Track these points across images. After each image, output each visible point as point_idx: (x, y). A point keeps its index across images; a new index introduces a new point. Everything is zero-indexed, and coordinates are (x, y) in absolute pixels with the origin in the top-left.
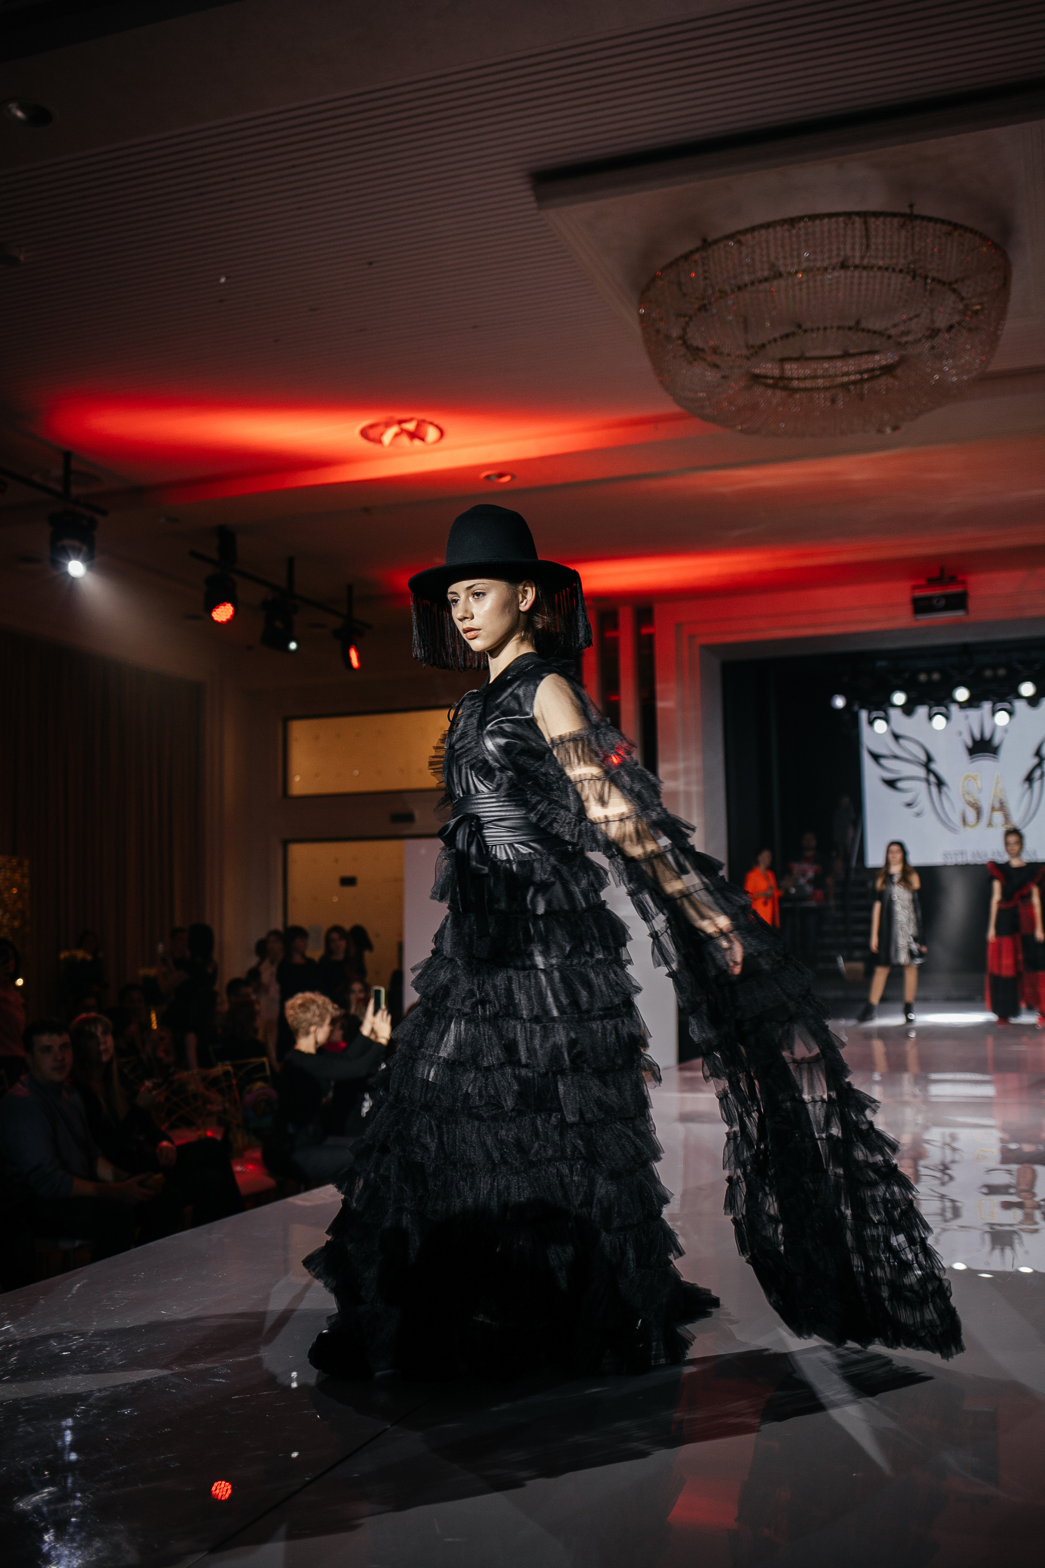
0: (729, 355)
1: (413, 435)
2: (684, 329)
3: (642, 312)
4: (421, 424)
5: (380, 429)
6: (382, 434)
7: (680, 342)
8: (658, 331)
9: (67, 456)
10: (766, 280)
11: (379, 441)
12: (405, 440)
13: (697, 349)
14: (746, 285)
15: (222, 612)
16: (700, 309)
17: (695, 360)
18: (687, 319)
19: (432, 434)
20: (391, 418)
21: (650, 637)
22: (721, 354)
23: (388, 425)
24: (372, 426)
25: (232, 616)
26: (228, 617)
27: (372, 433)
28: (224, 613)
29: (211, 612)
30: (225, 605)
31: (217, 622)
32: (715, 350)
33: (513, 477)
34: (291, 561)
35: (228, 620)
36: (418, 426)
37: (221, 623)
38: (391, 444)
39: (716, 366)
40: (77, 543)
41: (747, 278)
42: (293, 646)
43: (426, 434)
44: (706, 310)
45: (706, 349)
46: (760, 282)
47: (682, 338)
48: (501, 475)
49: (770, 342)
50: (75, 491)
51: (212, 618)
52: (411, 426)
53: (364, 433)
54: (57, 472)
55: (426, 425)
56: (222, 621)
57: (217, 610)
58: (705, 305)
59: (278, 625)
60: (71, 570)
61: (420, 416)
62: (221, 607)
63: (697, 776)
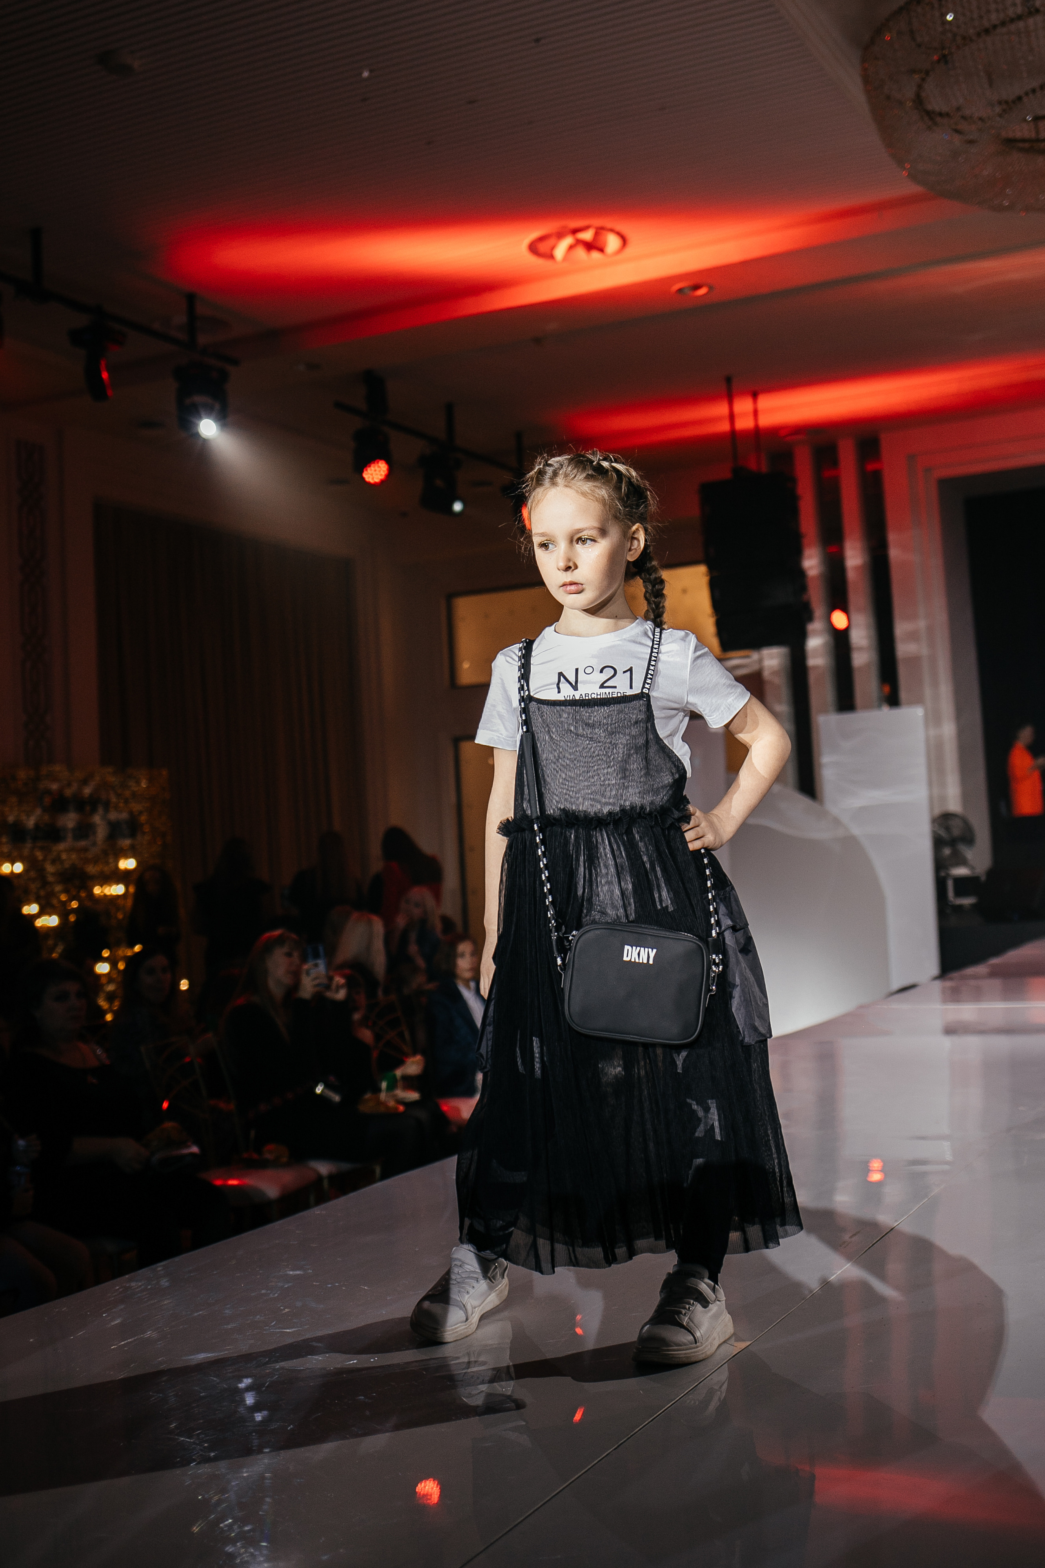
1: (590, 246)
2: (919, 88)
3: (866, 71)
4: (600, 231)
5: (551, 242)
6: (553, 248)
7: (914, 105)
8: (886, 95)
9: (191, 298)
10: (1019, 18)
11: (551, 257)
12: (581, 252)
13: (937, 112)
14: (995, 27)
15: (375, 471)
16: (939, 61)
17: (934, 126)
18: (923, 75)
19: (612, 242)
20: (566, 226)
21: (878, 474)
23: (560, 235)
24: (541, 239)
25: (387, 476)
26: (382, 477)
27: (543, 247)
28: (377, 472)
29: (363, 472)
30: (378, 463)
31: (369, 483)
32: (960, 113)
33: (711, 288)
34: (449, 409)
35: (382, 481)
36: (596, 234)
37: (375, 484)
38: (566, 258)
39: (959, 131)
40: (208, 400)
41: (994, 18)
42: (458, 507)
43: (605, 244)
44: (946, 62)
45: (948, 112)
46: (1012, 20)
47: (915, 99)
48: (697, 287)
49: (1027, 94)
50: (203, 339)
51: (364, 479)
52: (587, 236)
53: (533, 248)
54: (181, 319)
55: (604, 232)
56: (375, 482)
57: (369, 469)
58: (944, 56)
59: (439, 483)
60: (202, 431)
61: (598, 222)
62: (372, 465)
63: (942, 637)
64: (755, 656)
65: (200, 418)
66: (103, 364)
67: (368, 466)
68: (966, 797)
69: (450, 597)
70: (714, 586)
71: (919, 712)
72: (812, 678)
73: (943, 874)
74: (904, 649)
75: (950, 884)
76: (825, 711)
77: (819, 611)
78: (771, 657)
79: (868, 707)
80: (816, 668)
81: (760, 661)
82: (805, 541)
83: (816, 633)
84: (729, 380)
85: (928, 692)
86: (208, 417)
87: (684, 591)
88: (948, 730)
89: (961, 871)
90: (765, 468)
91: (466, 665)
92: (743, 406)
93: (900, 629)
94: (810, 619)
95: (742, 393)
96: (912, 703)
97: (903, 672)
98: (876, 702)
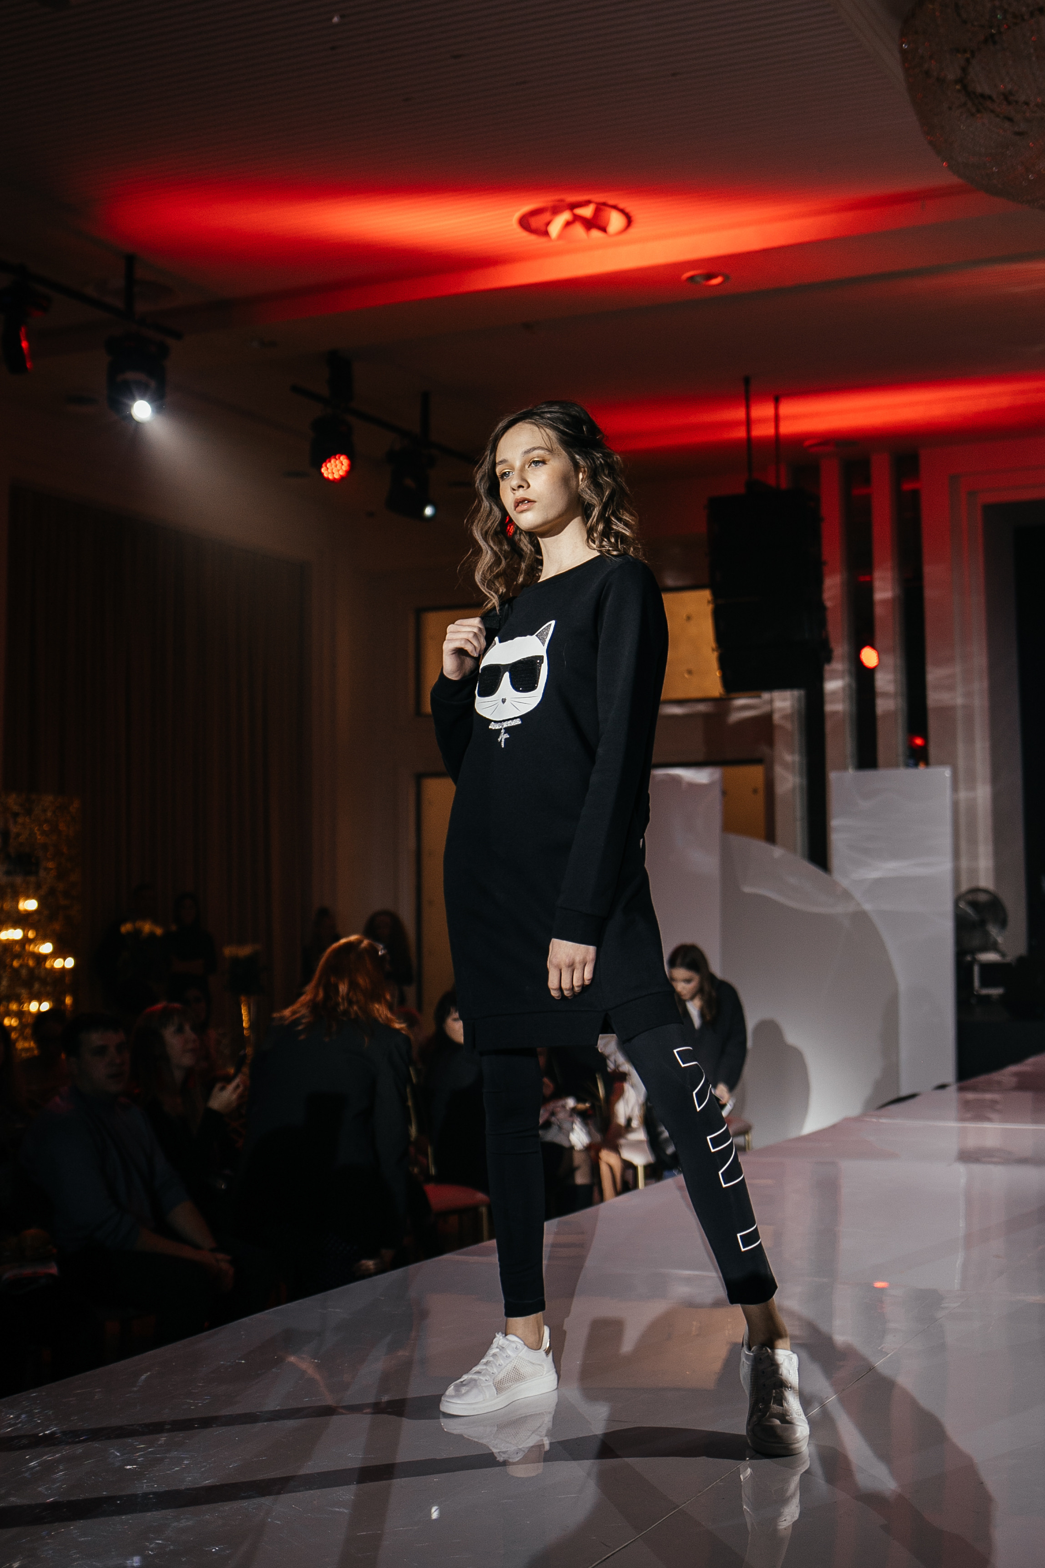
0: (1027, 103)
1: (590, 224)
2: (964, 70)
3: (905, 45)
4: (600, 208)
5: (546, 216)
6: (548, 224)
7: (958, 87)
8: (927, 73)
9: (130, 260)
11: (546, 233)
12: (578, 230)
13: (982, 96)
15: (335, 466)
16: (985, 41)
17: (978, 111)
18: (968, 55)
19: (616, 221)
20: (562, 201)
21: (915, 495)
22: (1017, 102)
23: (556, 210)
24: (535, 213)
25: (348, 472)
26: (343, 473)
27: (536, 222)
28: (338, 467)
29: (321, 467)
30: (339, 458)
31: (328, 479)
32: (1007, 97)
33: (726, 278)
34: (425, 397)
35: (342, 477)
36: (598, 211)
37: (335, 481)
38: (560, 236)
39: (1010, 120)
42: (429, 511)
43: (608, 223)
44: (995, 43)
45: (994, 97)
47: (960, 81)
48: (711, 276)
50: (141, 307)
51: (322, 474)
52: (587, 212)
53: (524, 222)
54: (117, 283)
55: (608, 209)
56: (335, 478)
57: (328, 465)
58: (992, 35)
59: (409, 482)
60: (136, 413)
61: (600, 197)
62: (333, 461)
63: (980, 686)
64: (766, 696)
65: (134, 399)
66: (23, 332)
67: (327, 459)
68: (999, 871)
70: (718, 616)
71: (947, 772)
72: (829, 725)
73: (969, 958)
74: (935, 698)
75: (976, 969)
76: (842, 767)
77: (840, 649)
78: (784, 700)
79: (892, 765)
80: (835, 713)
81: (771, 701)
82: (827, 568)
83: (835, 676)
84: (747, 381)
85: (961, 748)
86: (142, 398)
87: (689, 618)
88: (983, 793)
89: (990, 957)
90: (785, 483)
92: (762, 411)
93: (933, 675)
94: (829, 659)
95: (763, 397)
96: (942, 763)
97: (933, 724)
98: (901, 759)
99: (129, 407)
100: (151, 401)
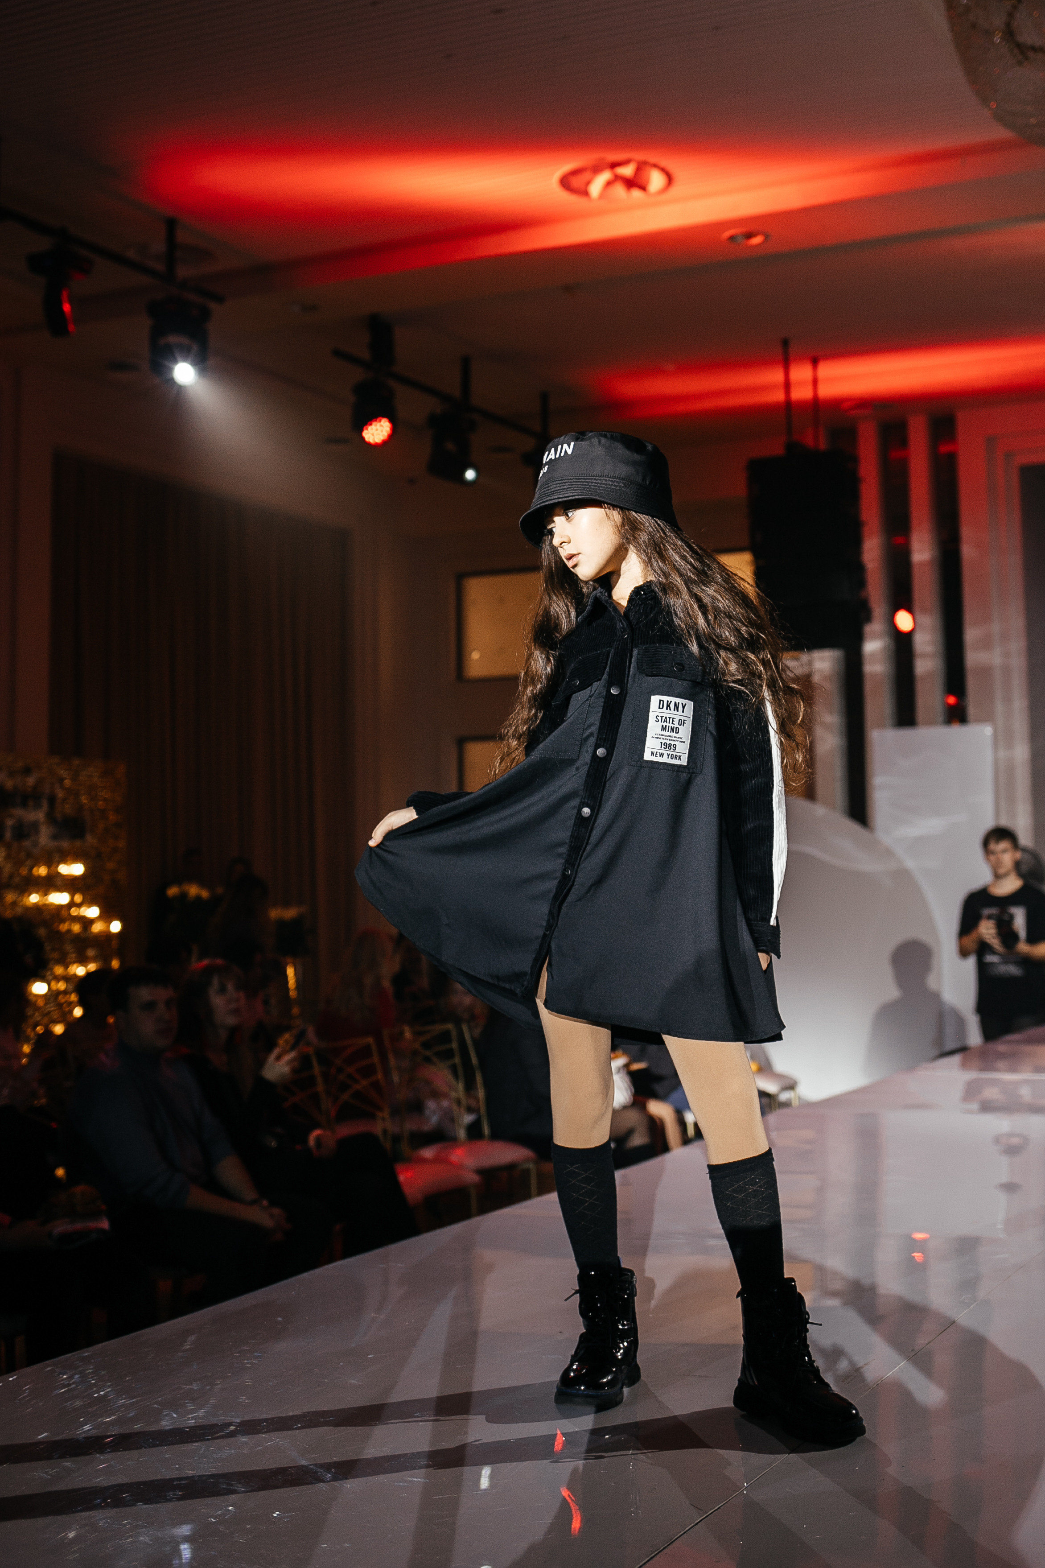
1: (633, 183)
2: (1010, 16)
4: (641, 167)
5: (586, 176)
6: (589, 183)
8: (972, 24)
9: (171, 224)
11: (585, 193)
12: (619, 190)
13: (1026, 45)
15: (377, 430)
17: (1027, 61)
19: (656, 180)
20: (602, 160)
21: (952, 457)
23: (597, 169)
24: (575, 173)
25: (391, 436)
26: (384, 437)
27: (576, 182)
28: (379, 432)
29: (362, 431)
30: (380, 421)
31: (369, 444)
33: (767, 237)
34: (466, 363)
35: (384, 442)
36: (638, 170)
37: (376, 445)
38: (602, 196)
40: (186, 342)
42: (470, 475)
43: (648, 182)
48: (749, 236)
50: (183, 272)
51: (363, 438)
52: (627, 171)
53: (565, 182)
54: (159, 246)
55: (647, 168)
56: (377, 443)
57: (370, 428)
59: (450, 446)
60: (178, 376)
61: (640, 156)
62: (374, 423)
63: (1017, 646)
64: (805, 657)
65: (176, 362)
66: (65, 295)
67: (369, 423)
68: (1038, 829)
69: (461, 577)
70: (758, 577)
71: (988, 730)
72: (869, 687)
74: (973, 658)
76: (881, 726)
77: (879, 609)
78: (823, 660)
79: (931, 723)
80: (873, 675)
81: (810, 663)
82: (866, 530)
83: (875, 637)
84: (785, 343)
85: (999, 708)
86: (185, 359)
88: (1021, 752)
90: (823, 444)
91: (475, 655)
92: (801, 373)
93: (971, 634)
94: (868, 618)
95: (800, 359)
96: (980, 720)
97: (972, 684)
98: (940, 717)
99: (171, 370)
100: (195, 364)
